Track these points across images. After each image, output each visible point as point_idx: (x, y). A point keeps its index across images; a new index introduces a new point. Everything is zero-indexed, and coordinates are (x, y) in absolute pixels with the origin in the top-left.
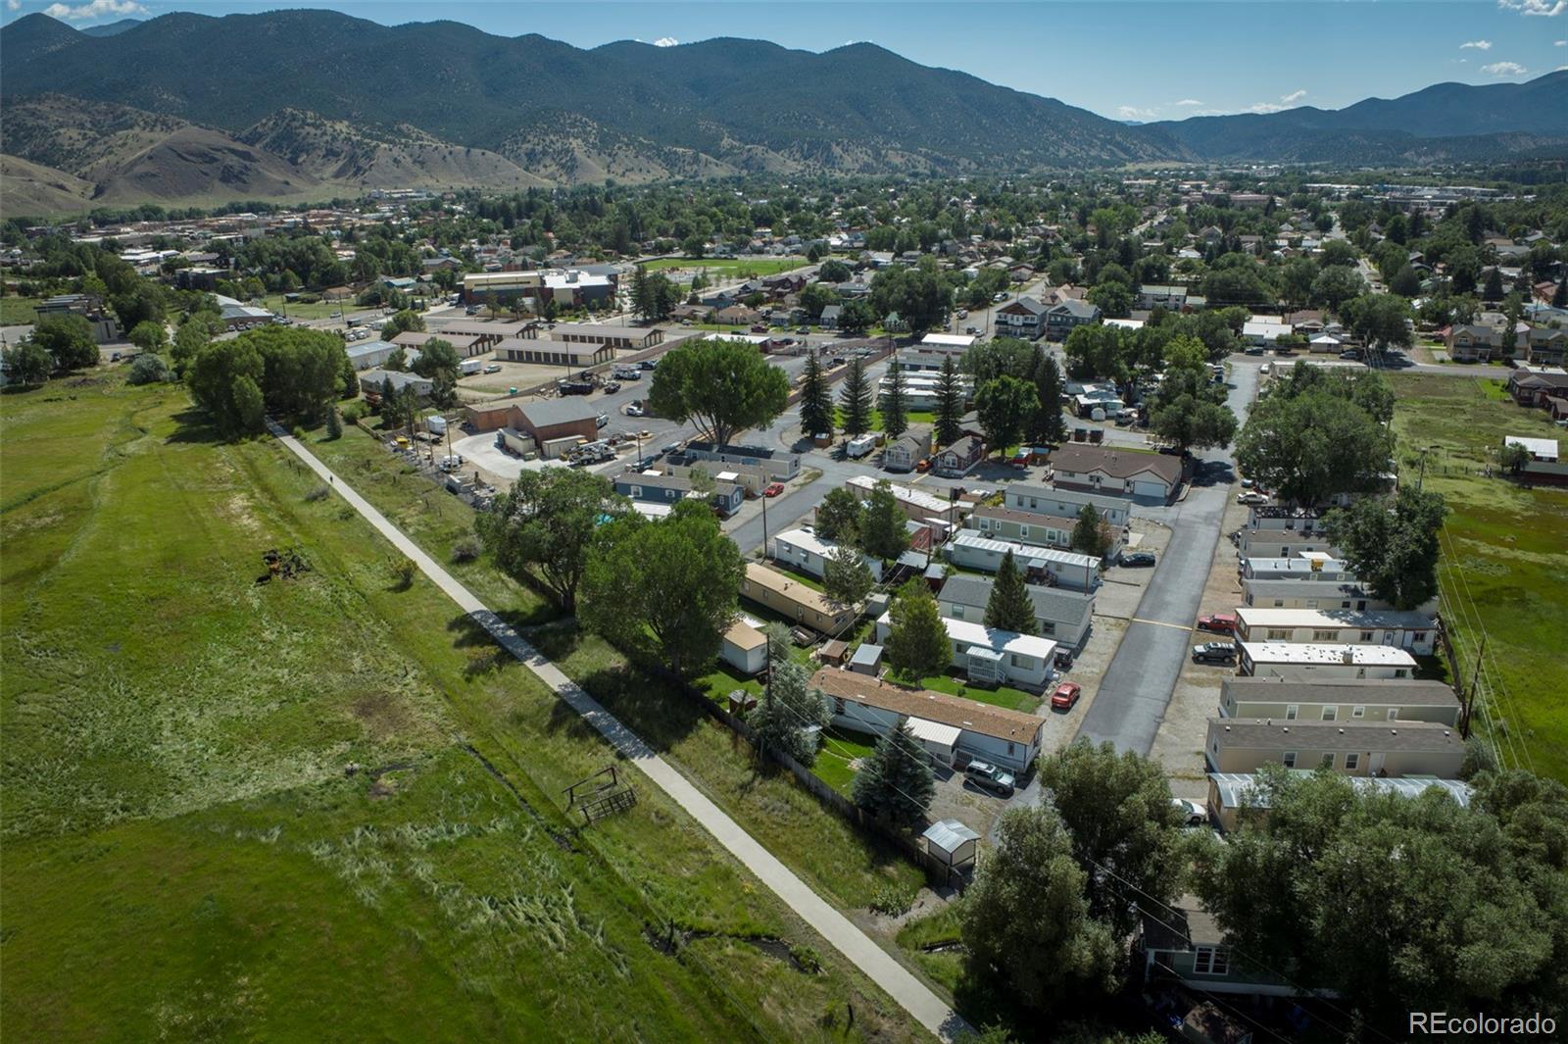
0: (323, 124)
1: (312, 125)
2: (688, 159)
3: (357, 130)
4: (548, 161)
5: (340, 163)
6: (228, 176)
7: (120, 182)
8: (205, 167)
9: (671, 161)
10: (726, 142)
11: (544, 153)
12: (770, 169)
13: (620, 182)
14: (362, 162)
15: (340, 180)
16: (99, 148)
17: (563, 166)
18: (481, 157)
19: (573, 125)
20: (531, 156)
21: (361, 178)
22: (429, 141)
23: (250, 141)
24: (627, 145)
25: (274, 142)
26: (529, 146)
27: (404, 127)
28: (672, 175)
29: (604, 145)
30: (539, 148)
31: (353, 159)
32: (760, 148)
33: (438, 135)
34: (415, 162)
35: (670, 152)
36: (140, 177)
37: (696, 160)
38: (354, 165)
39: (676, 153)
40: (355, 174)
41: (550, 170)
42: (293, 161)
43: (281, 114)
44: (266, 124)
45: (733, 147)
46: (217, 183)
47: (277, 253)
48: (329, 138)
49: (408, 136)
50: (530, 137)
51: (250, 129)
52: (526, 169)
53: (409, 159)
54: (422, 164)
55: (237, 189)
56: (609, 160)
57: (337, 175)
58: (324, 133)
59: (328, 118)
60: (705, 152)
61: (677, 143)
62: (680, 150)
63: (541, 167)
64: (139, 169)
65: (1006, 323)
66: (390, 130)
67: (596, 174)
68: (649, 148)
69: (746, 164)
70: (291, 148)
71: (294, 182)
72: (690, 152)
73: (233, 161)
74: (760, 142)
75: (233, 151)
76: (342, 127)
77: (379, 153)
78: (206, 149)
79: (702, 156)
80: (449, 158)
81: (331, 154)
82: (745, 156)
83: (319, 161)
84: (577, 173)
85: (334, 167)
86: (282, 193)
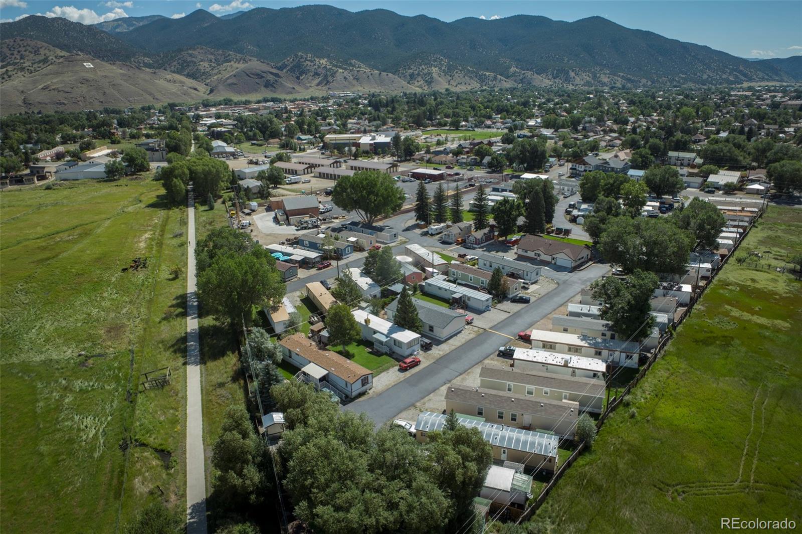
0: (315, 60)
1: (310, 61)
2: (491, 78)
3: (331, 63)
4: (419, 79)
5: (320, 79)
6: (268, 85)
7: (221, 87)
8: (258, 81)
9: (482, 79)
10: (513, 69)
11: (418, 75)
12: (534, 84)
13: (453, 89)
14: (330, 79)
15: (319, 87)
16: (215, 71)
17: (426, 81)
18: (386, 77)
19: (435, 61)
20: (412, 76)
21: (328, 86)
22: (365, 69)
23: (281, 69)
24: (461, 71)
25: (292, 68)
26: (411, 71)
27: (353, 61)
28: (482, 86)
29: (449, 71)
30: (416, 72)
31: (326, 76)
32: (530, 73)
33: (370, 66)
34: (354, 79)
35: (482, 74)
36: (230, 85)
37: (495, 78)
38: (326, 79)
39: (485, 75)
40: (326, 84)
41: (420, 83)
42: (298, 78)
43: (296, 55)
44: (289, 60)
45: (516, 72)
46: (263, 88)
47: (253, 122)
48: (316, 67)
49: (354, 66)
50: (412, 67)
51: (282, 63)
52: (409, 83)
53: (352, 78)
54: (358, 79)
55: (271, 91)
56: (450, 78)
57: (318, 85)
58: (315, 65)
59: (317, 57)
60: (501, 75)
61: (487, 70)
62: (488, 74)
63: (416, 82)
64: (230, 81)
65: (575, 169)
66: (346, 64)
67: (442, 85)
68: (472, 72)
69: (522, 81)
70: (299, 72)
71: (297, 88)
72: (492, 75)
73: (271, 78)
74: (531, 70)
75: (271, 73)
76: (323, 61)
77: (338, 74)
78: (260, 72)
79: (499, 76)
80: (370, 77)
81: (317, 74)
82: (522, 77)
83: (311, 78)
84: (433, 85)
85: (317, 81)
86: (291, 93)
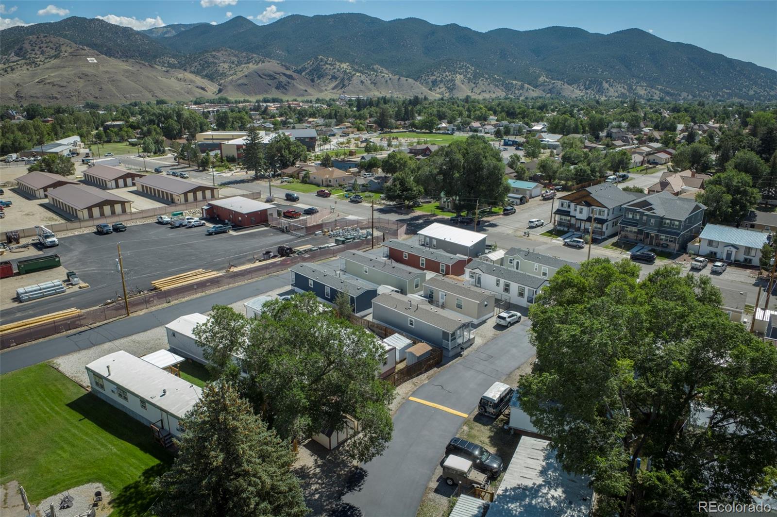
0: (335, 64)
1: (330, 64)
2: (518, 87)
3: (352, 67)
4: (442, 85)
5: (337, 82)
6: (280, 87)
7: (230, 87)
8: (270, 82)
9: (508, 88)
10: (542, 79)
11: (441, 81)
12: (563, 94)
13: (474, 96)
14: (346, 82)
15: (335, 91)
16: (231, 72)
17: (448, 88)
18: (405, 82)
19: (461, 68)
20: (435, 83)
21: (343, 90)
22: (387, 74)
23: (299, 72)
24: (487, 79)
25: (311, 71)
26: (434, 78)
27: (375, 67)
28: (507, 95)
29: (474, 80)
30: (440, 79)
31: (343, 80)
32: (560, 82)
33: (395, 73)
34: (372, 83)
35: (509, 83)
36: (239, 85)
37: (522, 87)
38: (343, 83)
39: (512, 83)
40: (341, 88)
41: (441, 90)
42: (313, 81)
43: (316, 59)
44: (309, 64)
45: (545, 82)
46: (274, 90)
48: (336, 71)
49: (376, 71)
50: (435, 73)
51: (302, 66)
52: (430, 90)
53: (369, 82)
54: (375, 84)
55: (283, 93)
56: (474, 85)
57: (333, 89)
58: (335, 68)
59: (339, 61)
60: (529, 84)
61: (515, 79)
62: (514, 82)
63: (437, 89)
64: (240, 82)
65: (567, 213)
66: (367, 68)
67: (464, 91)
68: (498, 80)
69: (550, 91)
70: (316, 75)
71: (310, 90)
72: (520, 83)
73: (283, 79)
74: (562, 80)
75: (285, 74)
76: (344, 66)
77: (354, 78)
78: (272, 73)
79: (526, 86)
80: (389, 81)
81: (334, 78)
82: (551, 86)
83: (327, 81)
84: (454, 92)
85: (333, 85)
86: (303, 95)
